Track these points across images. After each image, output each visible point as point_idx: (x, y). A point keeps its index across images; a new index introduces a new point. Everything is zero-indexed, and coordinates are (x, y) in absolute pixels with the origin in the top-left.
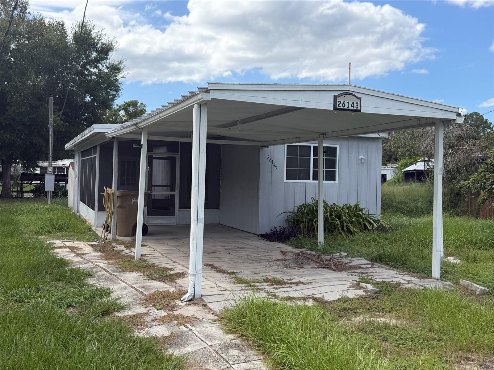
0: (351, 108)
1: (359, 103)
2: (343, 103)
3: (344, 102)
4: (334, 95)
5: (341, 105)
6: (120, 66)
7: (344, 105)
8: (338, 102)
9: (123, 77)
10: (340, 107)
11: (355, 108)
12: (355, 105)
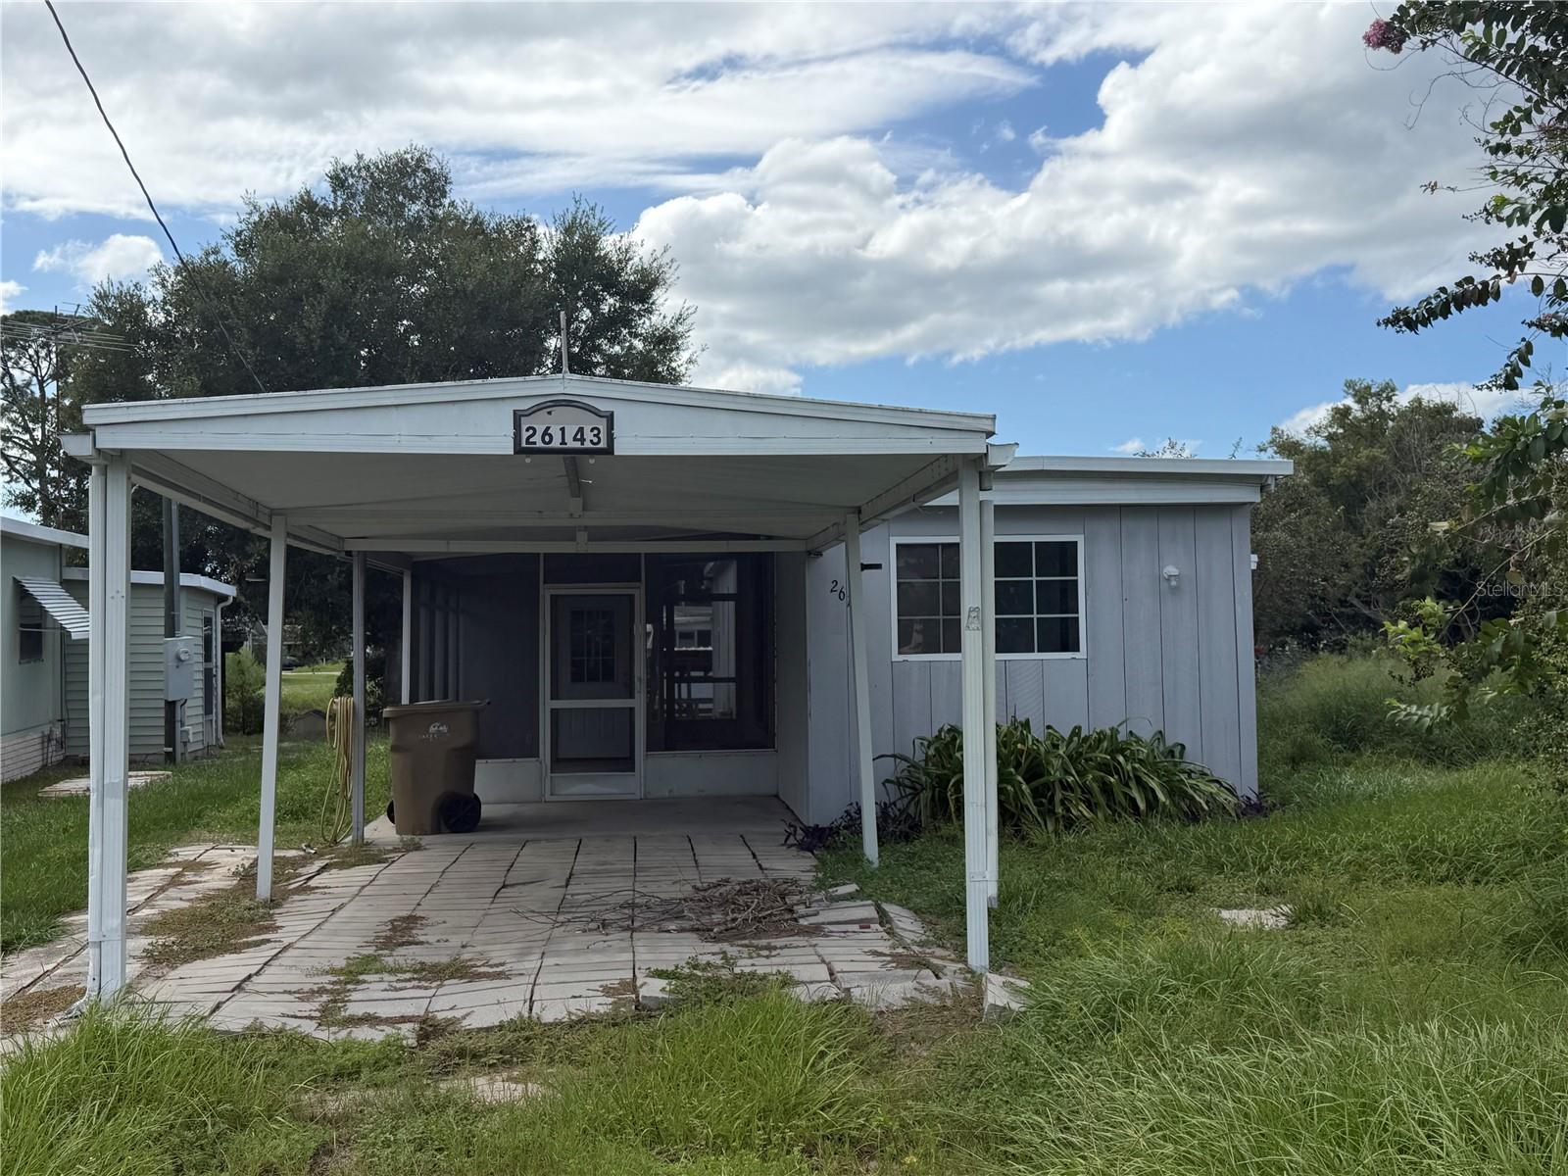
0: (571, 444)
1: (603, 428)
2: (546, 433)
3: (548, 428)
4: (515, 411)
5: (537, 438)
6: (680, 328)
7: (547, 439)
8: (527, 430)
9: (690, 361)
10: (535, 443)
11: (588, 445)
12: (589, 436)
